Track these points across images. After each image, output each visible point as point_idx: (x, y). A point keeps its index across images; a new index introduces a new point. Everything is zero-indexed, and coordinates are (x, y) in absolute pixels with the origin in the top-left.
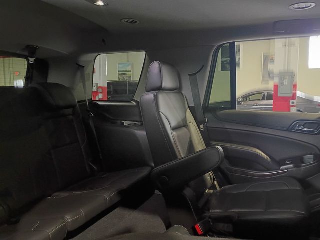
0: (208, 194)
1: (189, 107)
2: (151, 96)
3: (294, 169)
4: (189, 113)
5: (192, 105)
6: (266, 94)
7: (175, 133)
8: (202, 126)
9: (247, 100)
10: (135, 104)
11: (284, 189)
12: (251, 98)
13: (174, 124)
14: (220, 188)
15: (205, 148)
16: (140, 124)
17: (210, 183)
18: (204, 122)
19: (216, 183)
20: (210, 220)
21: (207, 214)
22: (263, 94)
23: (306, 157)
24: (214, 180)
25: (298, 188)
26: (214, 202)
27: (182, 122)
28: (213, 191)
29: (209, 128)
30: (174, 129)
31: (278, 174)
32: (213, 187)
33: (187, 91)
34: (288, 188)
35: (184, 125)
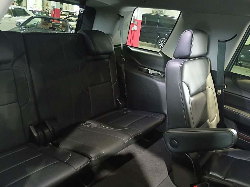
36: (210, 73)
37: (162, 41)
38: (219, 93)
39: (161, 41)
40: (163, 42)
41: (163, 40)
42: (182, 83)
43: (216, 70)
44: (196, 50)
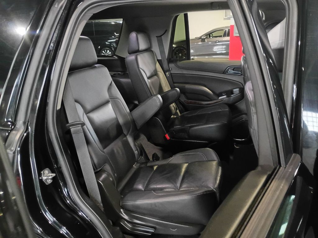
0: (173, 118)
1: (158, 60)
2: (132, 57)
3: (227, 98)
4: (158, 65)
5: (160, 58)
6: (227, 30)
7: (149, 81)
8: (167, 74)
9: (210, 36)
10: (116, 58)
11: (219, 111)
12: (214, 34)
13: (148, 75)
14: (181, 114)
15: (170, 89)
16: (123, 73)
17: (174, 111)
18: (169, 70)
19: (178, 111)
20: (174, 132)
21: (172, 129)
22: (224, 30)
23: (235, 90)
24: (177, 109)
25: (227, 109)
26: (177, 122)
27: (153, 72)
28: (176, 116)
29: (172, 74)
30: (149, 78)
31: (216, 102)
32: (176, 114)
33: (156, 48)
34: (221, 110)
35: (155, 74)
36: (157, 62)
37: (105, 52)
38: (168, 75)
39: (103, 52)
40: (107, 53)
41: (106, 50)
42: (139, 69)
43: (161, 59)
44: (143, 46)
